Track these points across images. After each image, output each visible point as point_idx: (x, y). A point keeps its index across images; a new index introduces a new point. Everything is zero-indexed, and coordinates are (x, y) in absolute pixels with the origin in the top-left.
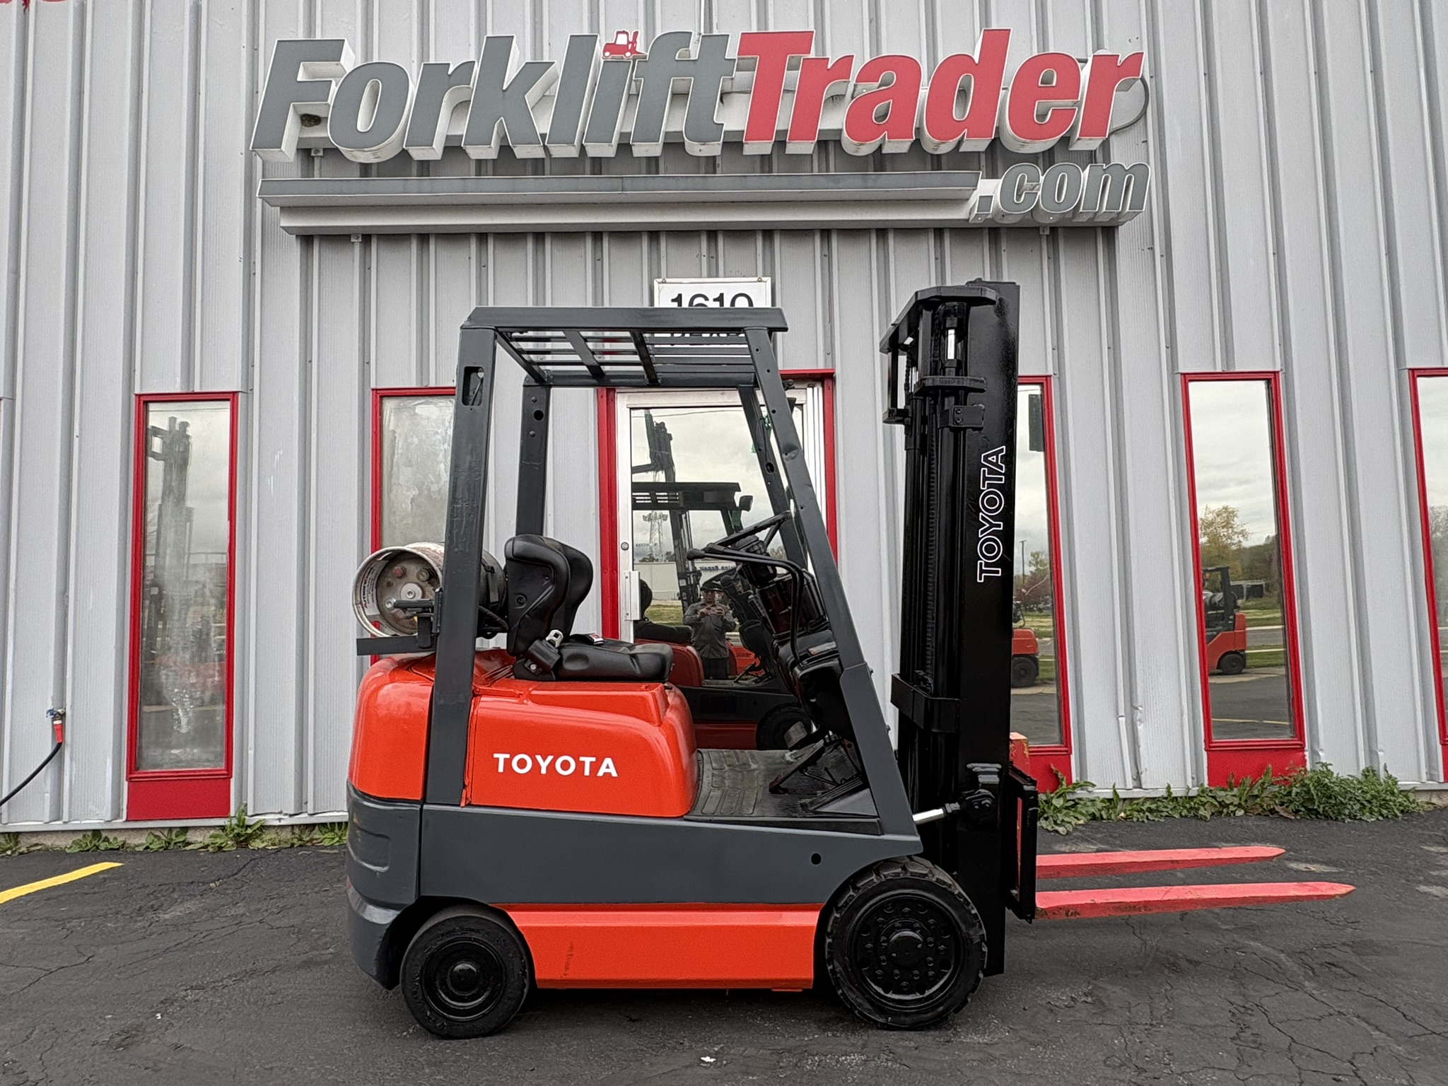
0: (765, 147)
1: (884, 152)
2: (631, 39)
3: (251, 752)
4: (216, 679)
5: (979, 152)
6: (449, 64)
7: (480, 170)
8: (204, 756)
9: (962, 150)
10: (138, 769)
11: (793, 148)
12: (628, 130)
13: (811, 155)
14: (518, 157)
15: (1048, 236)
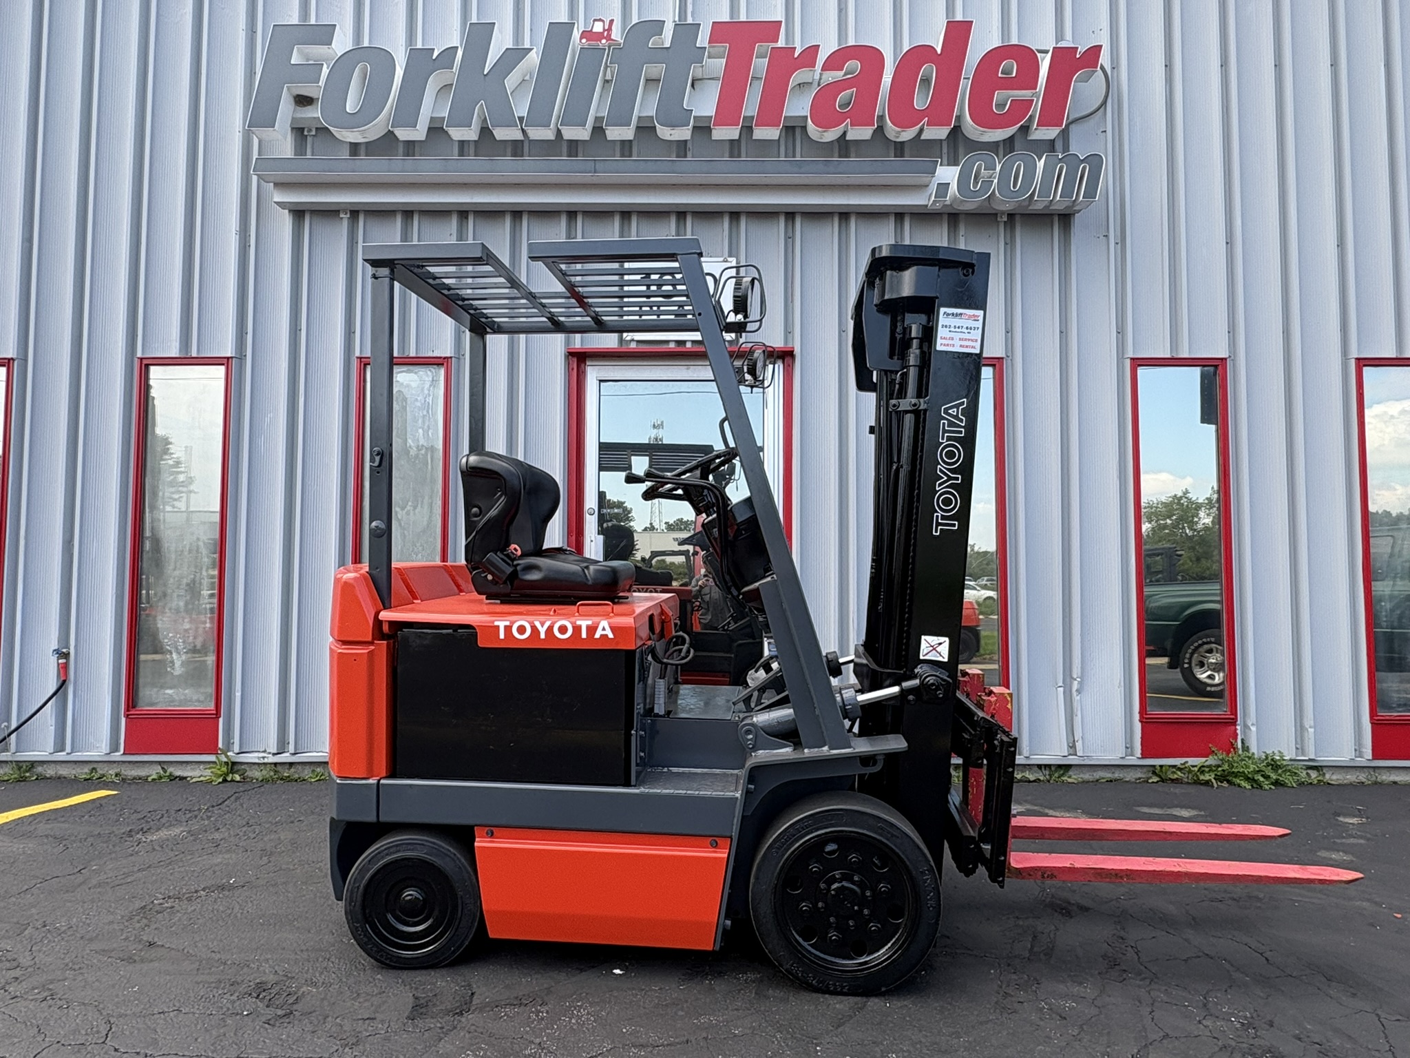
0: (732, 133)
1: (848, 138)
2: (606, 27)
3: (238, 694)
4: (208, 625)
5: (941, 140)
6: (434, 49)
7: (463, 152)
8: (195, 698)
9: (923, 137)
10: (134, 707)
11: (760, 133)
12: (602, 115)
13: (778, 140)
15: (1005, 222)
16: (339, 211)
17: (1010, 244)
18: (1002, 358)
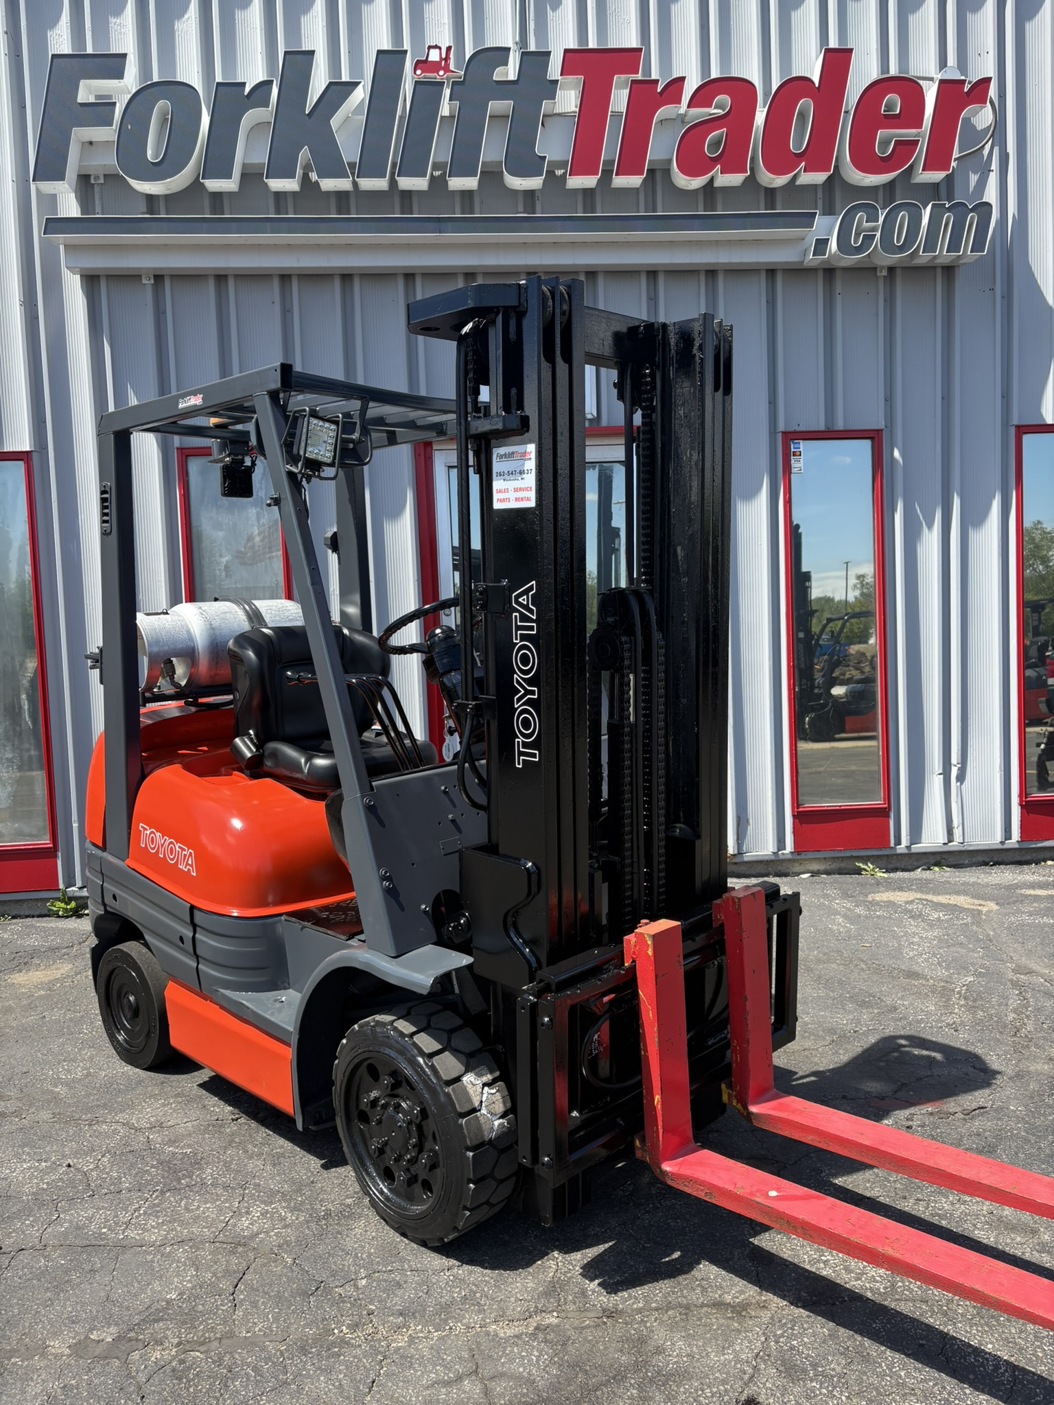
0: (590, 181)
1: (717, 184)
2: (444, 56)
3: (75, 825)
4: (33, 753)
5: (816, 185)
6: (244, 84)
8: (27, 830)
9: (798, 183)
11: (620, 181)
13: (637, 189)
14: (323, 190)
15: (884, 276)
16: (141, 276)
17: (890, 301)
18: (882, 430)
